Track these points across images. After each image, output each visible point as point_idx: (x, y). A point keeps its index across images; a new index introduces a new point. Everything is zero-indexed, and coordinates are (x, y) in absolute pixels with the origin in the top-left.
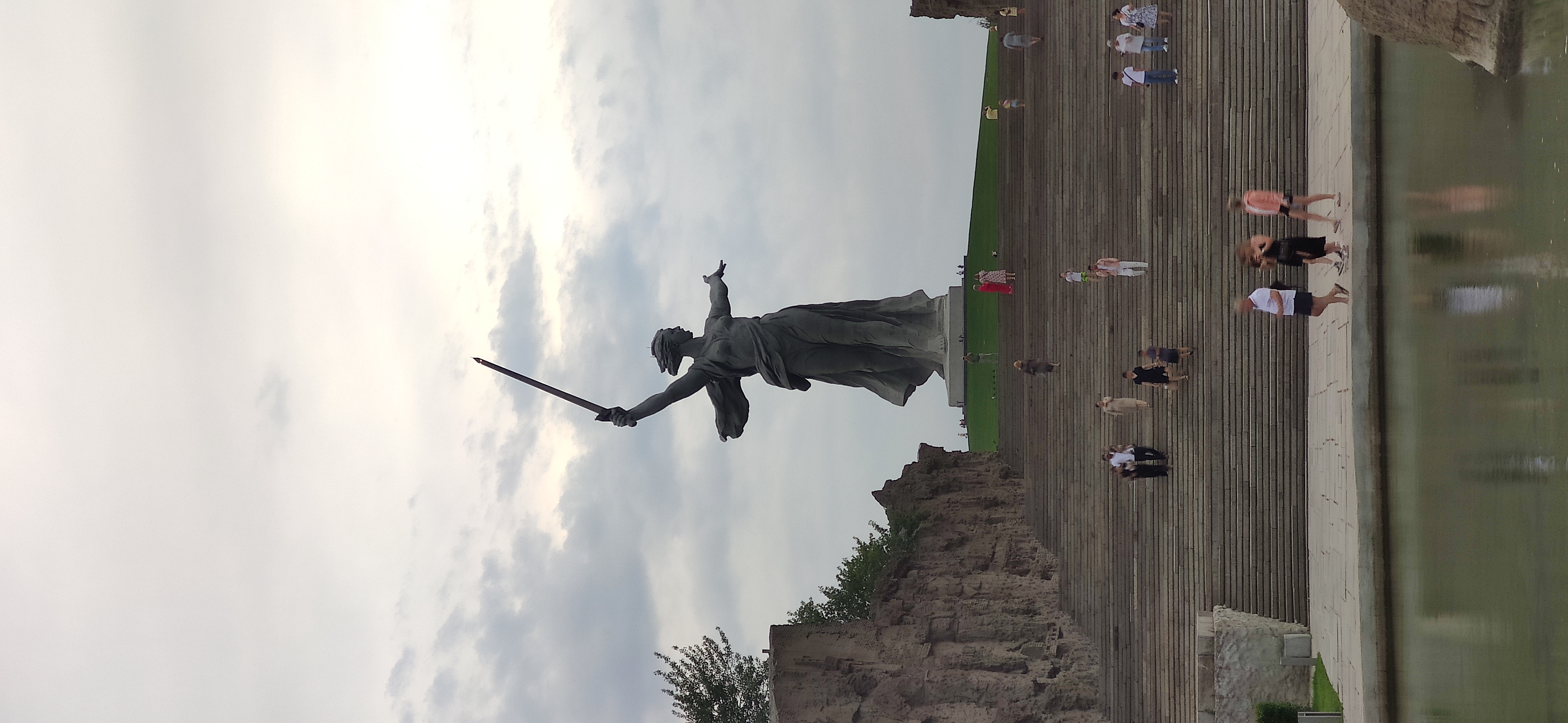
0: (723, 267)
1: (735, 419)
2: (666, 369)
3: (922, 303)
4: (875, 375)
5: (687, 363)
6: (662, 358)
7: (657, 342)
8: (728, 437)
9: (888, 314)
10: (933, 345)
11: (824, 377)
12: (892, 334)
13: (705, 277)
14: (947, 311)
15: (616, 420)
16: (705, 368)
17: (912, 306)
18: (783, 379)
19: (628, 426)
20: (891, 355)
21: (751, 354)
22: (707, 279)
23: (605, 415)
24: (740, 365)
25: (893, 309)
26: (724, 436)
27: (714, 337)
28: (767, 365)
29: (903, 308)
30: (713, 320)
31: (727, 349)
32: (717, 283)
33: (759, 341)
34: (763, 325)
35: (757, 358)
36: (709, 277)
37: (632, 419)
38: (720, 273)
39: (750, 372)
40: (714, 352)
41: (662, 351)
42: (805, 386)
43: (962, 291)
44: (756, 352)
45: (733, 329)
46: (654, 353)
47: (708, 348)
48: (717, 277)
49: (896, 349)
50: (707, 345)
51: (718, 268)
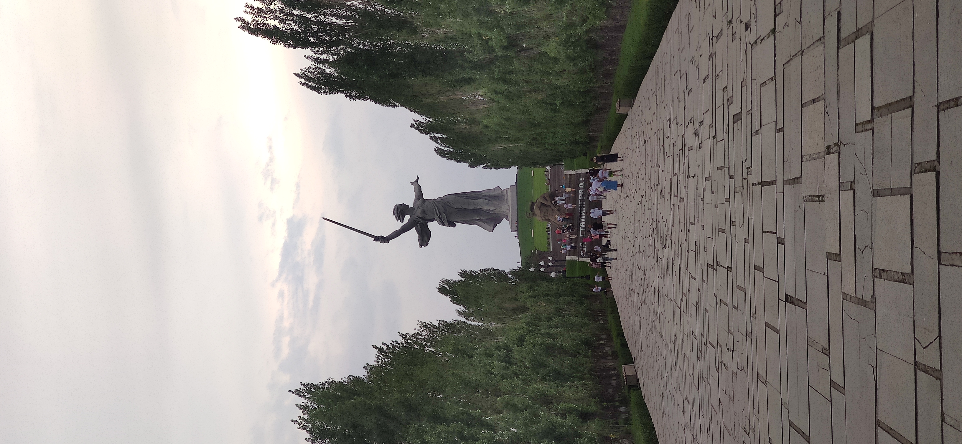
0: (418, 178)
1: (426, 239)
2: (399, 220)
3: (500, 192)
4: (481, 220)
5: (407, 218)
6: (398, 216)
7: (395, 210)
8: (423, 246)
9: (486, 196)
10: (504, 208)
11: (462, 222)
12: (488, 204)
13: (411, 182)
14: (509, 194)
15: (381, 240)
16: (415, 219)
17: (495, 193)
18: (446, 223)
19: (386, 243)
20: (487, 212)
21: (434, 214)
22: (412, 183)
23: (377, 239)
24: (429, 218)
25: (487, 194)
26: (421, 246)
27: (418, 207)
28: (439, 218)
29: (492, 194)
30: (417, 200)
31: (424, 212)
32: (417, 186)
33: (436, 208)
34: (437, 202)
35: (435, 215)
36: (413, 182)
37: (387, 240)
38: (417, 181)
39: (432, 221)
40: (419, 213)
41: (398, 213)
42: (454, 226)
43: (515, 187)
44: (435, 213)
45: (426, 204)
46: (394, 214)
47: (416, 211)
48: (416, 182)
49: (489, 210)
50: (415, 210)
51: (416, 178)
